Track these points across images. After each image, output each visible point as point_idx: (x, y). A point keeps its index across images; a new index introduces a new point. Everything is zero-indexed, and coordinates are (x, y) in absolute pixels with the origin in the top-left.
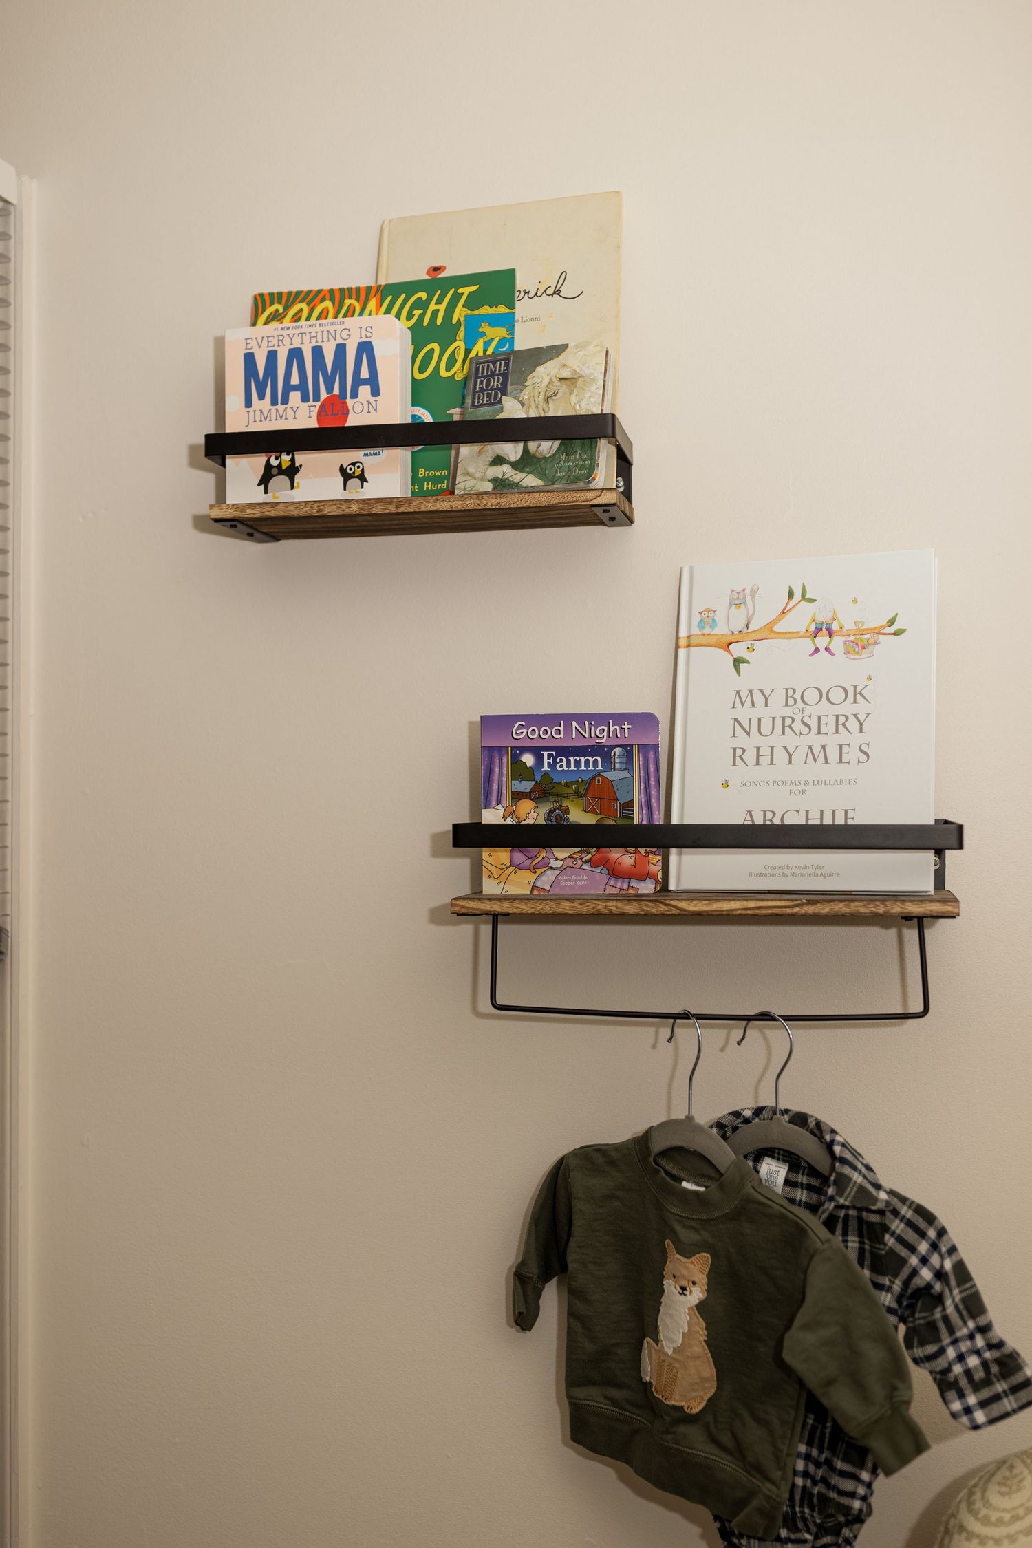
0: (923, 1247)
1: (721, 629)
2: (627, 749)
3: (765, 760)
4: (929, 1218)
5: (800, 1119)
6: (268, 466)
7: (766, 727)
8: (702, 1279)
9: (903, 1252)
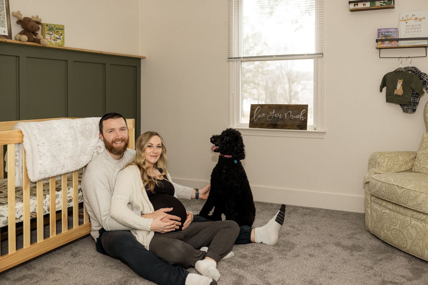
0: (425, 77)
1: (405, 19)
2: (394, 32)
3: (409, 32)
4: (426, 74)
5: (413, 67)
6: (355, 4)
7: (410, 29)
8: (402, 82)
9: (423, 78)
